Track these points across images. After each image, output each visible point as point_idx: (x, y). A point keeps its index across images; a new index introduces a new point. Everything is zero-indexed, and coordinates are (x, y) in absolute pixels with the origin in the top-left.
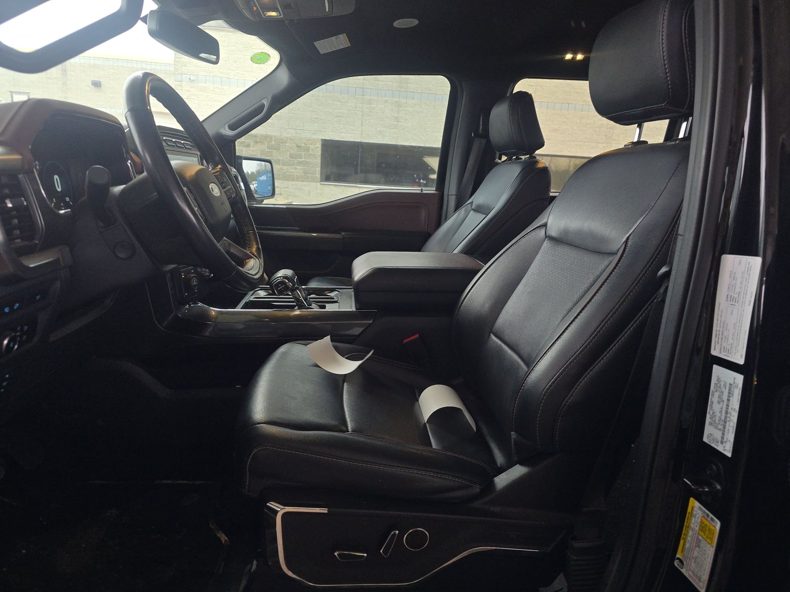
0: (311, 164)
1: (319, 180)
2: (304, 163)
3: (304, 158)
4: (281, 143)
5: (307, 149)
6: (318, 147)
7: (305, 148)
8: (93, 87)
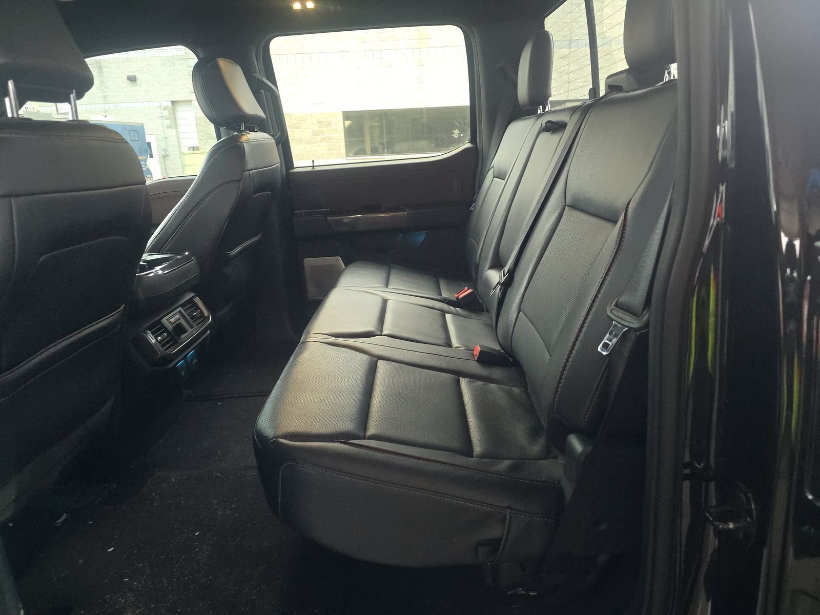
0: (335, 139)
1: (345, 156)
2: (328, 139)
3: (327, 134)
4: (302, 120)
5: (329, 124)
6: (340, 121)
7: (327, 123)
8: (128, 82)
